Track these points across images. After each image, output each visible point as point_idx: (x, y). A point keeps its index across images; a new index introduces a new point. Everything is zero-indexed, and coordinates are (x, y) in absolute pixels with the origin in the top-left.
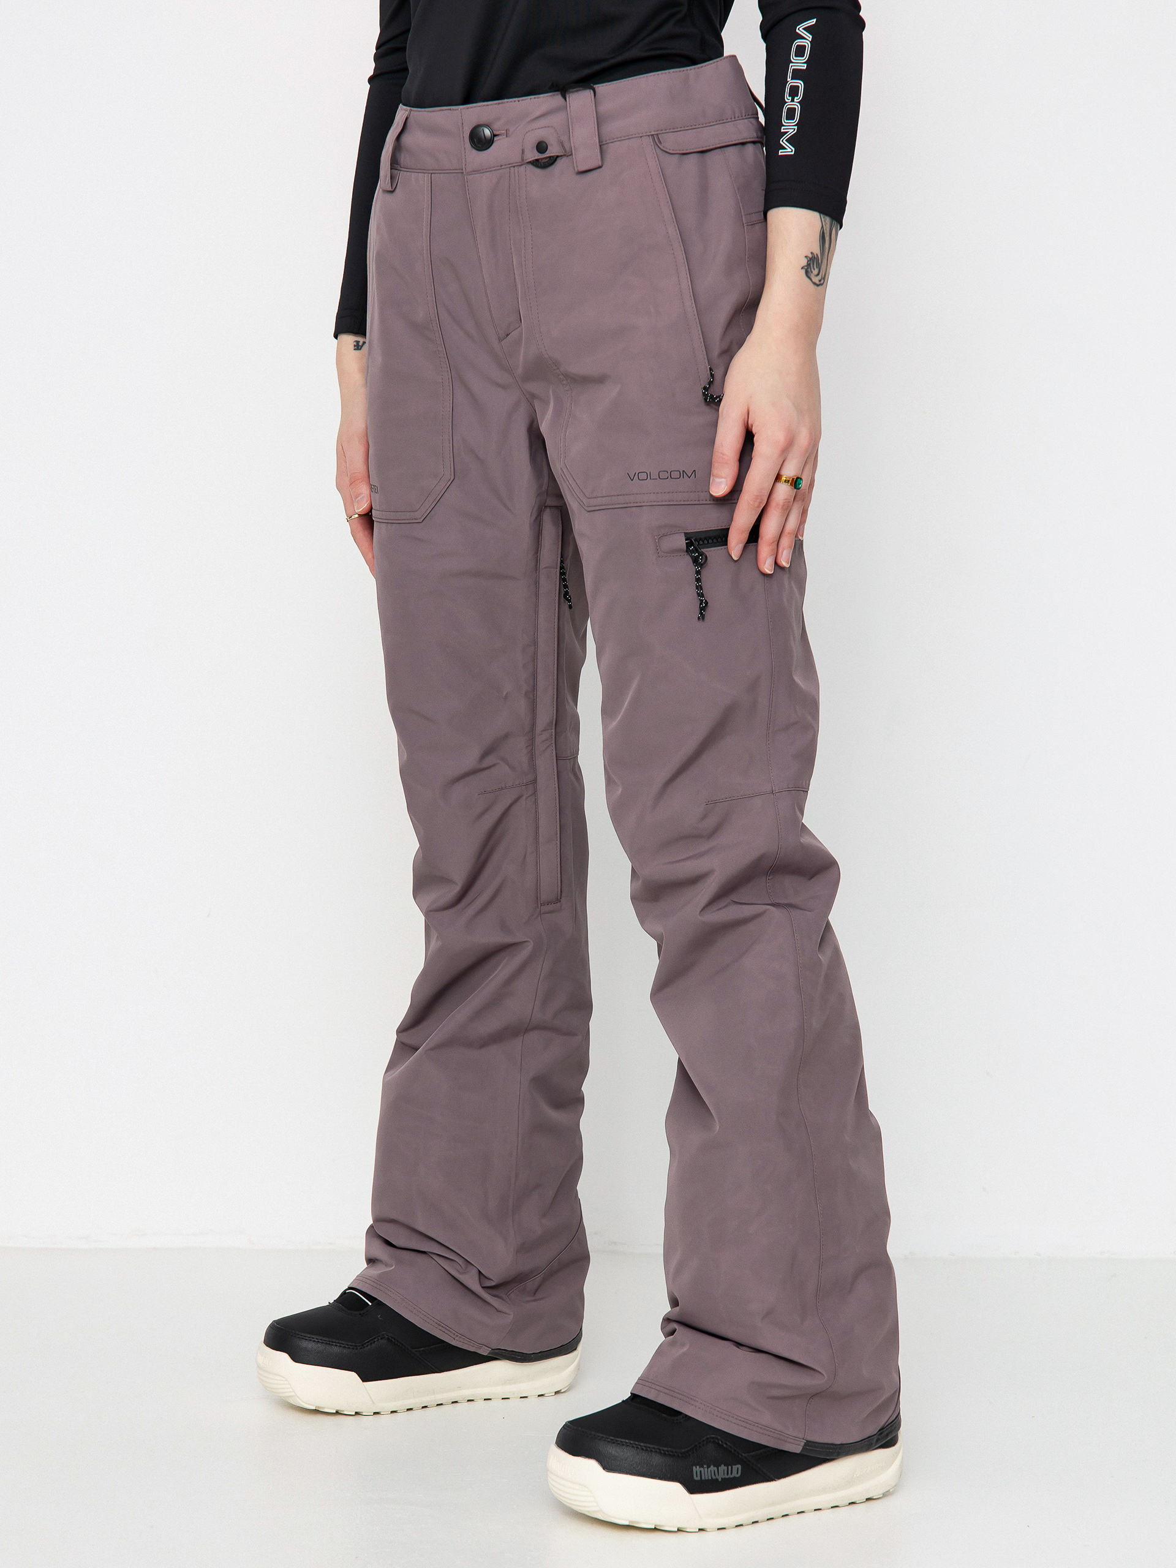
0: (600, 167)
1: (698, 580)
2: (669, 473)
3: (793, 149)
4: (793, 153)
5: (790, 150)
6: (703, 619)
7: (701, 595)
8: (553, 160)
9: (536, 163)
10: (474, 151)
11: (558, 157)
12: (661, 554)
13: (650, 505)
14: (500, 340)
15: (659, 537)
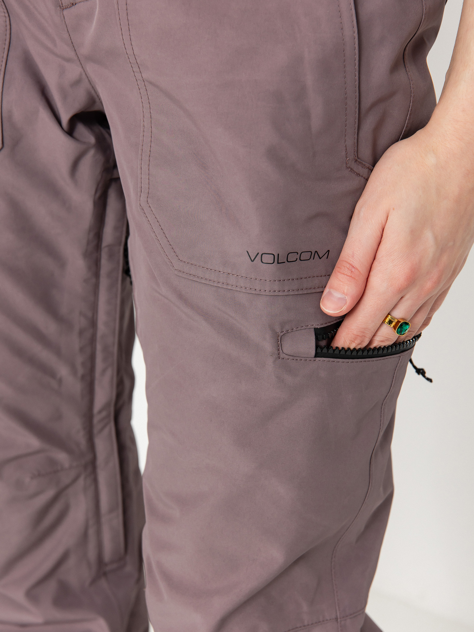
2: (299, 255)
12: (282, 356)
13: (272, 295)
14: (62, 8)
15: (282, 334)
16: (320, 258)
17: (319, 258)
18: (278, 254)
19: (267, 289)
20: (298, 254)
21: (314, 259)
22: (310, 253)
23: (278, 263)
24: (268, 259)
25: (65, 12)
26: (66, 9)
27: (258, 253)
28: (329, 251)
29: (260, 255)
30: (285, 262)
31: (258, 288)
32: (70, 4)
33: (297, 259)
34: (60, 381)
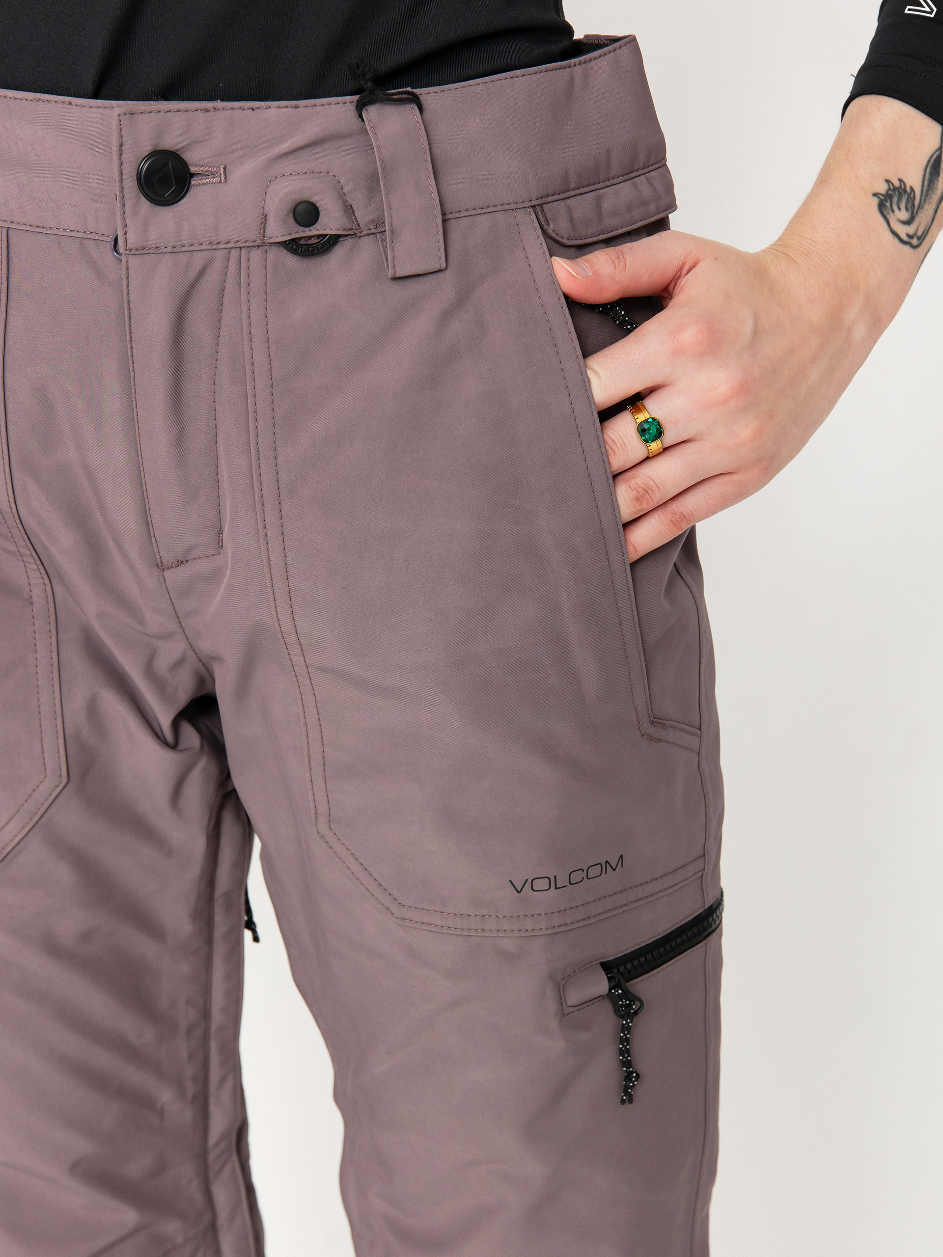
0: (440, 271)
1: (625, 1041)
2: (585, 871)
3: (935, 9)
4: (932, 16)
5: (929, 10)
6: (631, 1101)
7: (627, 1064)
8: (329, 243)
9: (294, 246)
10: (145, 204)
11: (339, 236)
12: (567, 1010)
13: (552, 932)
14: (161, 567)
15: (564, 982)
16: (614, 870)
17: (612, 871)
18: (555, 877)
19: (544, 927)
20: (583, 871)
21: (606, 873)
22: (600, 865)
23: (556, 888)
24: (541, 884)
25: (167, 574)
26: (168, 568)
27: (527, 880)
28: (621, 856)
29: (529, 882)
30: (566, 886)
31: (529, 928)
32: (178, 561)
33: (583, 878)
34: (162, 1113)
